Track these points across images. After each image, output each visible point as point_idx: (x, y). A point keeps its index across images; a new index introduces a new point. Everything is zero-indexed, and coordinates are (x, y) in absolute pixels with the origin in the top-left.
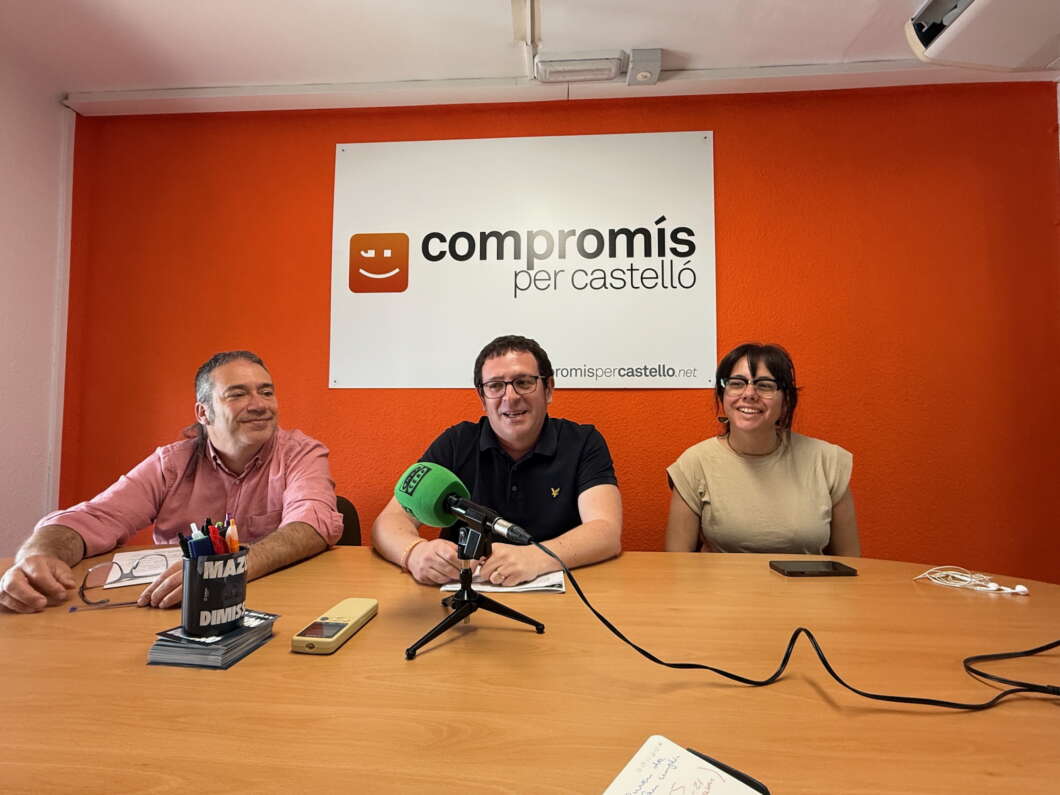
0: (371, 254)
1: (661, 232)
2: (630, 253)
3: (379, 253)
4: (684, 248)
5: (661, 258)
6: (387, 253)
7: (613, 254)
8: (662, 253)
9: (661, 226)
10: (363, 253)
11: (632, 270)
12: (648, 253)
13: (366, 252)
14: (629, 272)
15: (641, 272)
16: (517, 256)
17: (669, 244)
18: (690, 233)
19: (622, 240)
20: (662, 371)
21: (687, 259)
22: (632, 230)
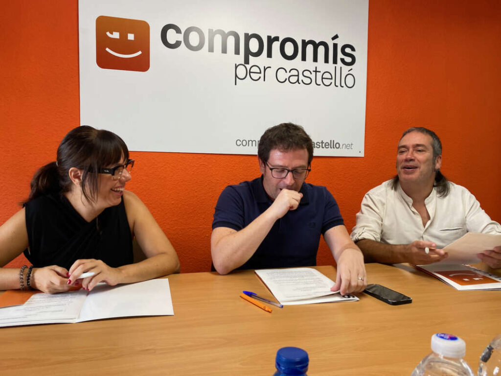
0: (116, 35)
1: (335, 46)
2: (315, 59)
3: (123, 36)
4: (349, 60)
5: (335, 65)
6: (131, 37)
7: (304, 58)
8: (335, 62)
9: (335, 41)
10: (108, 34)
11: (316, 71)
12: (326, 61)
13: (112, 34)
15: (322, 73)
16: (237, 52)
17: (340, 55)
18: (353, 49)
19: (310, 48)
20: (332, 145)
21: (350, 67)
22: (317, 42)
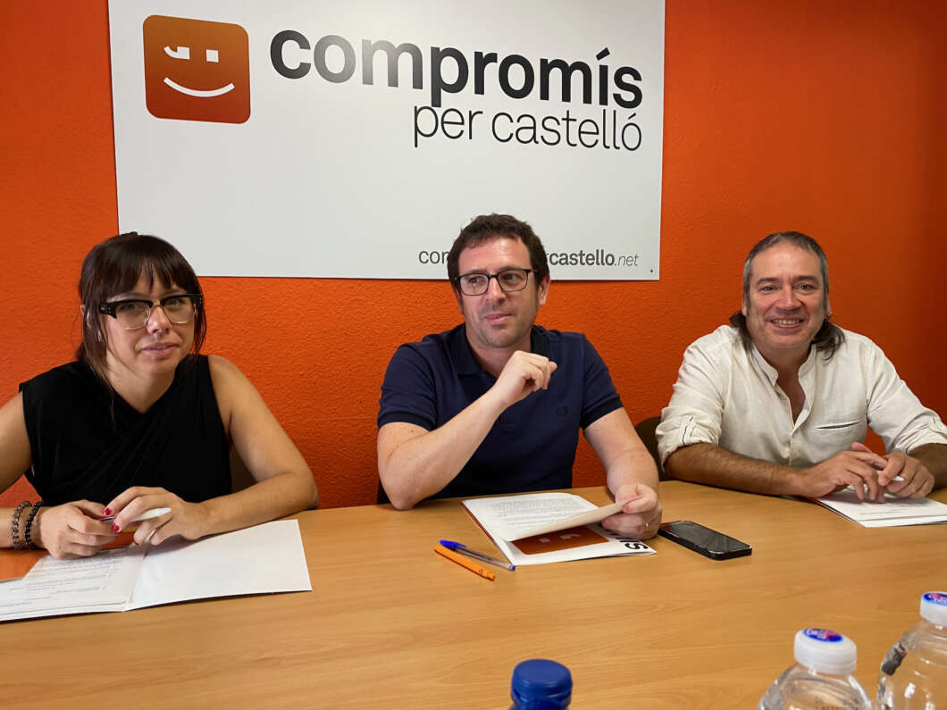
0: (183, 53)
1: (604, 70)
2: (566, 97)
3: (198, 55)
4: (628, 96)
5: (604, 107)
6: (212, 56)
7: (545, 95)
8: (604, 101)
9: (604, 61)
10: (167, 50)
11: (568, 120)
12: (587, 99)
13: (175, 50)
14: (565, 122)
16: (418, 84)
17: (613, 88)
18: (637, 76)
19: (556, 75)
20: (601, 258)
21: (632, 111)
